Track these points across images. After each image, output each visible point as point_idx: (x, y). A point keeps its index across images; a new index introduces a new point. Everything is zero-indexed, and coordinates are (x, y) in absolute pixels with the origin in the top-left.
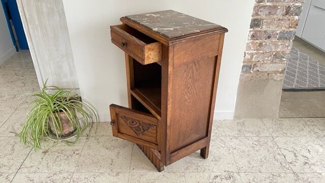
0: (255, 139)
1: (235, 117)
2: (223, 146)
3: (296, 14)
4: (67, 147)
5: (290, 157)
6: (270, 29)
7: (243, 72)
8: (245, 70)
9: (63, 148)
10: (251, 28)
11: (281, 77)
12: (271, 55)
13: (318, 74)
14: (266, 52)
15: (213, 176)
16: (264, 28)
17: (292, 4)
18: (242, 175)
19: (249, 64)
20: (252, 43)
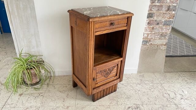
0: (151, 85)
1: (138, 72)
2: (132, 89)
3: (174, 11)
4: (35, 92)
5: (172, 95)
6: (159, 19)
7: (143, 44)
8: (144, 43)
9: (32, 92)
10: (147, 18)
11: (165, 47)
12: (159, 35)
13: (184, 47)
14: (156, 33)
15: (127, 107)
16: (155, 18)
17: (171, 4)
18: (145, 106)
19: (146, 40)
20: (148, 27)
